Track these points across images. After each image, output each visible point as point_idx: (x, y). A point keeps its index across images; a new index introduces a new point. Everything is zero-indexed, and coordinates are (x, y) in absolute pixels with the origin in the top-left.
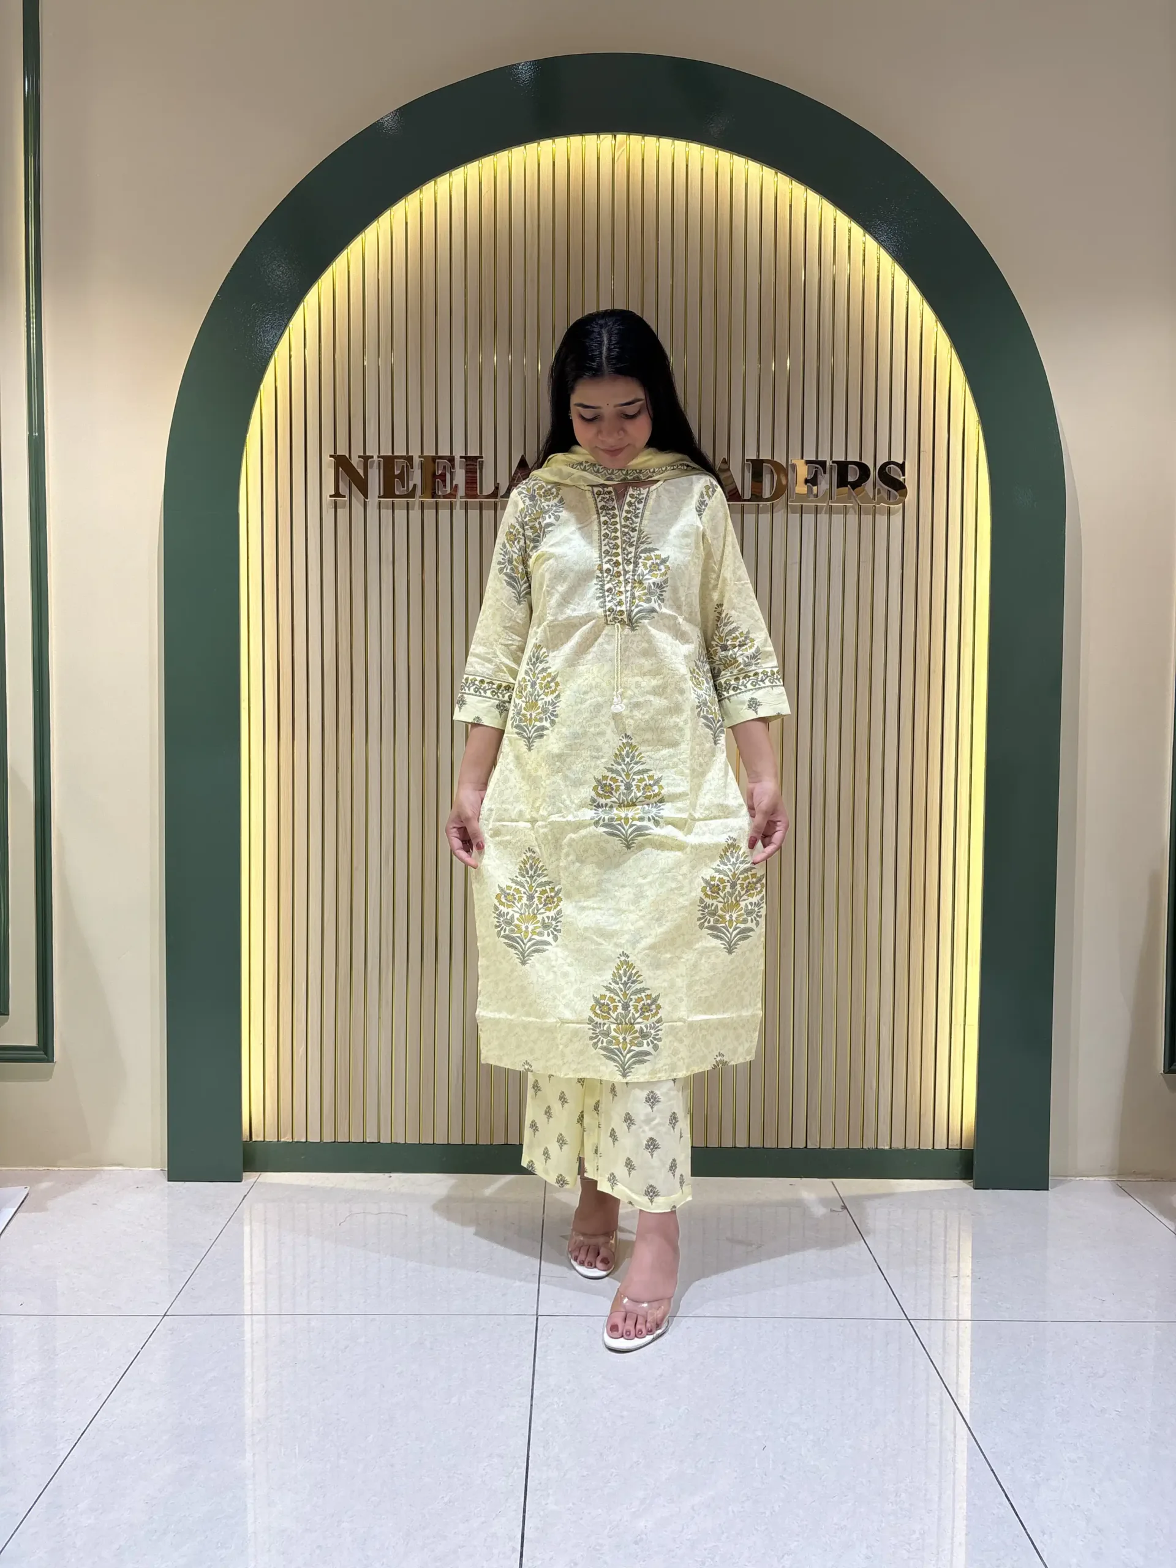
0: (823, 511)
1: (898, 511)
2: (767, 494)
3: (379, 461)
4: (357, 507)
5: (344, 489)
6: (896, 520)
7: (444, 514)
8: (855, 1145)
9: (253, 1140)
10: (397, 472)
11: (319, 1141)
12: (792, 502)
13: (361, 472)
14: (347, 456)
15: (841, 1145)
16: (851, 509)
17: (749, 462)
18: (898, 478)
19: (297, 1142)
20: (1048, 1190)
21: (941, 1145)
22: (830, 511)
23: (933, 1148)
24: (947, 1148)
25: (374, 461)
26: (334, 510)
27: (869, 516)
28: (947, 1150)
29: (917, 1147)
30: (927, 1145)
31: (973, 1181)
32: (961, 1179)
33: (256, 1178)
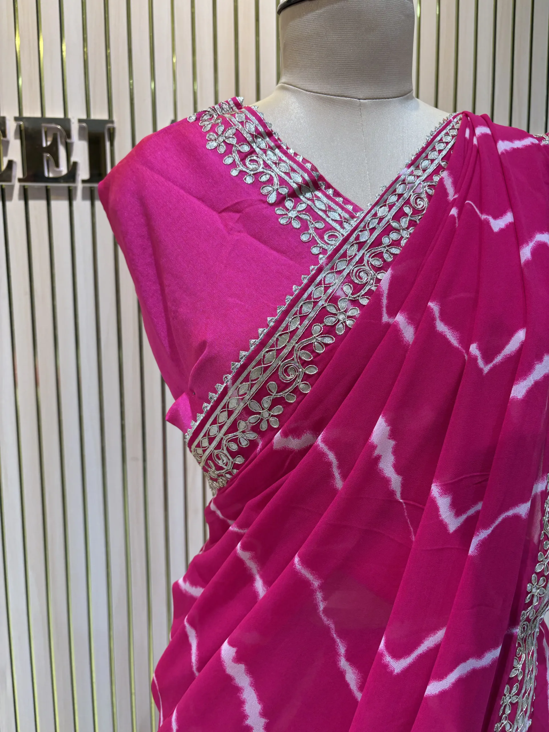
7: (60, 207)
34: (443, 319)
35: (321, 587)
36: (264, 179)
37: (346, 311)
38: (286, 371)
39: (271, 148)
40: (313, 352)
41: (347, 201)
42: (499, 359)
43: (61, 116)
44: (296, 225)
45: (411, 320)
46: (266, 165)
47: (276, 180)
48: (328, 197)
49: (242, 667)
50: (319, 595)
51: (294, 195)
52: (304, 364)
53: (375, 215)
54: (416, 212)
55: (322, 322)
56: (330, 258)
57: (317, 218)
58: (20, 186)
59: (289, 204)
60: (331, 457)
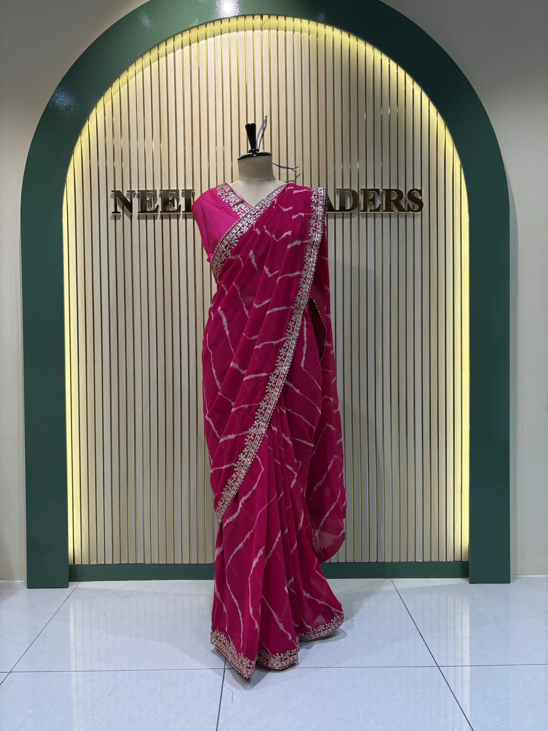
0: (379, 216)
1: (418, 216)
2: (348, 207)
3: (138, 194)
4: (127, 219)
5: (119, 209)
6: (418, 221)
7: (174, 221)
8: (404, 559)
9: (76, 564)
10: (148, 199)
11: (112, 563)
12: (361, 211)
13: (129, 200)
14: (122, 192)
15: (396, 560)
16: (393, 215)
17: (338, 191)
18: (418, 198)
19: (99, 564)
20: (509, 583)
21: (450, 559)
22: (382, 216)
23: (446, 561)
24: (454, 561)
25: (136, 193)
26: (114, 220)
27: (403, 219)
28: (454, 562)
29: (437, 560)
30: (443, 559)
31: (469, 579)
32: (462, 577)
33: (77, 585)
34: (267, 229)
35: (239, 289)
36: (231, 201)
37: (246, 229)
38: (231, 241)
39: (232, 194)
40: (238, 237)
41: (249, 205)
42: (280, 239)
43: (176, 189)
44: (237, 211)
45: (260, 229)
46: (231, 198)
47: (233, 201)
48: (245, 205)
49: (222, 312)
50: (239, 292)
51: (237, 204)
52: (236, 239)
53: (255, 208)
54: (266, 207)
55: (240, 231)
56: (243, 218)
57: (242, 209)
58: (160, 214)
59: (236, 206)
60: (241, 259)
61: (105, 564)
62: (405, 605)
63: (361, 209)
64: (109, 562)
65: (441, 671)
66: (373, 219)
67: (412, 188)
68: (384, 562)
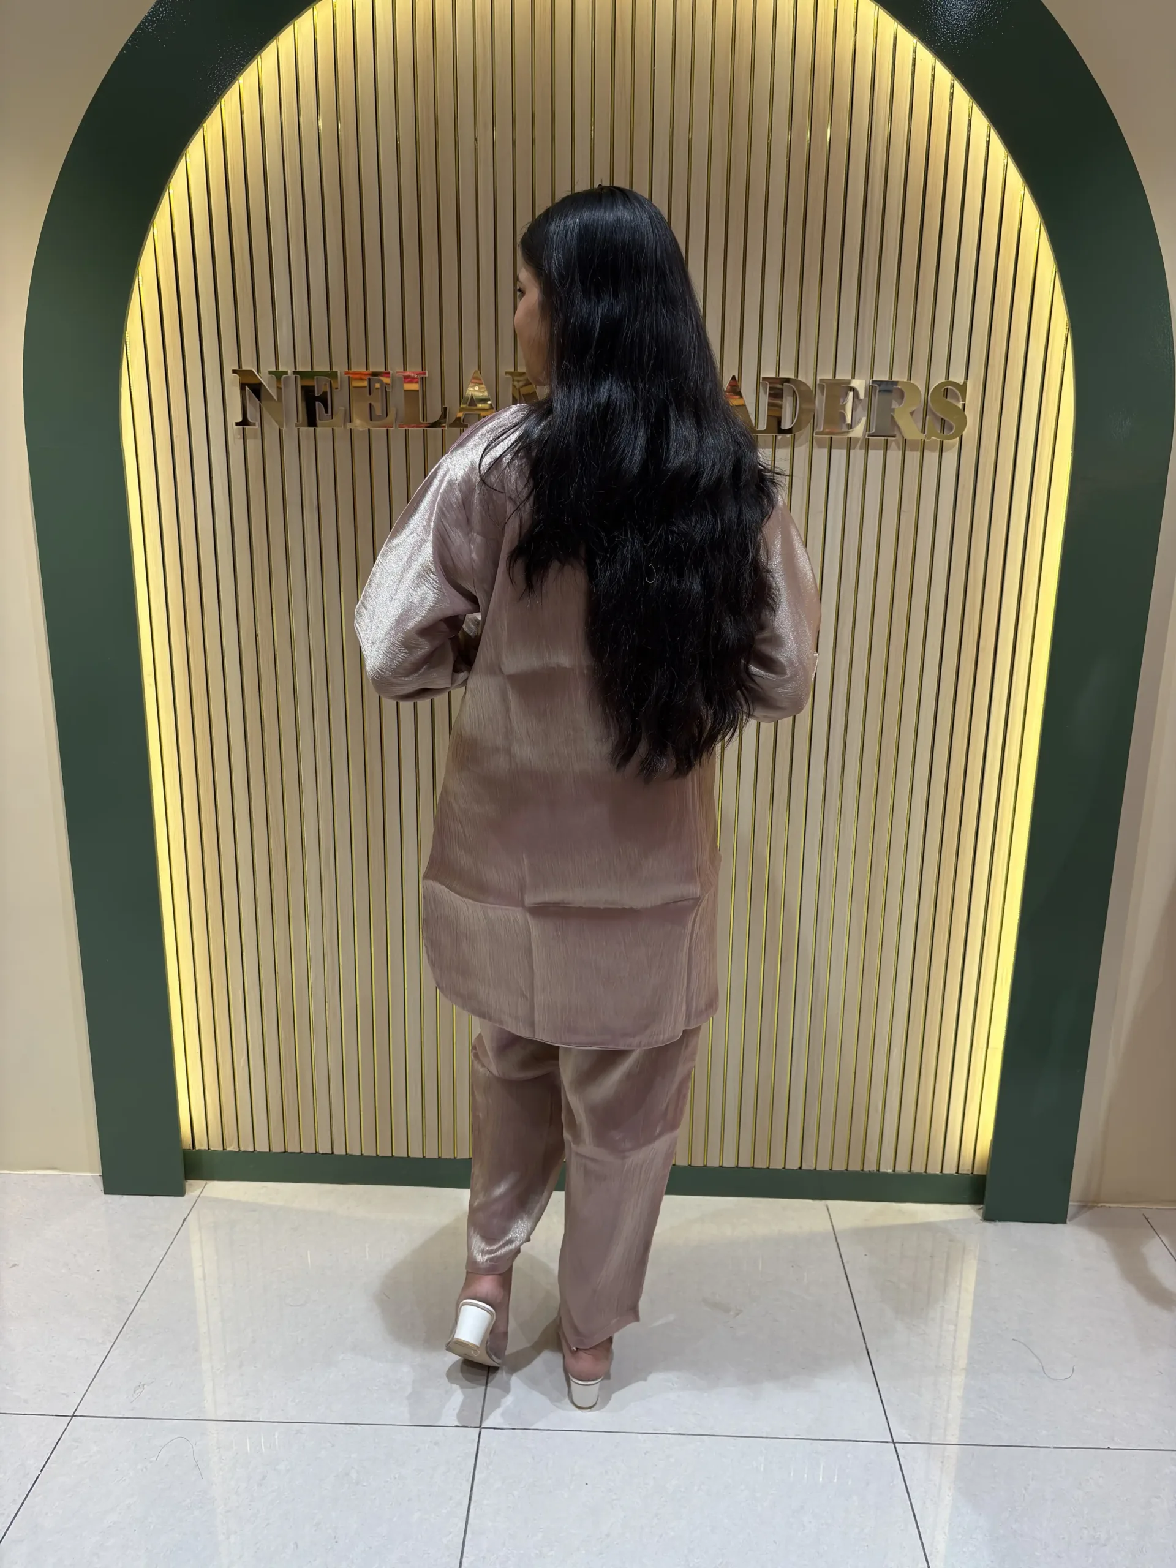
0: (859, 445)
1: (953, 446)
2: (786, 424)
3: (296, 378)
4: (271, 438)
5: (253, 416)
6: (950, 457)
8: (855, 1167)
9: (197, 1149)
10: (318, 393)
11: (268, 1150)
12: (817, 433)
13: (273, 392)
14: (256, 373)
15: (839, 1166)
16: (894, 444)
17: (767, 382)
18: (956, 404)
19: (244, 1152)
20: (1064, 1221)
21: (950, 1169)
22: (867, 446)
23: (941, 1172)
24: (957, 1172)
25: (288, 378)
26: (242, 440)
27: (915, 453)
28: (957, 1174)
29: (923, 1171)
30: (934, 1169)
31: (984, 1208)
32: (969, 1203)
33: (202, 1188)
43: (383, 369)
61: (254, 1150)
62: (846, 1273)
63: (817, 426)
64: (262, 1147)
65: (898, 1456)
66: (844, 452)
67: (944, 380)
68: (815, 1169)
